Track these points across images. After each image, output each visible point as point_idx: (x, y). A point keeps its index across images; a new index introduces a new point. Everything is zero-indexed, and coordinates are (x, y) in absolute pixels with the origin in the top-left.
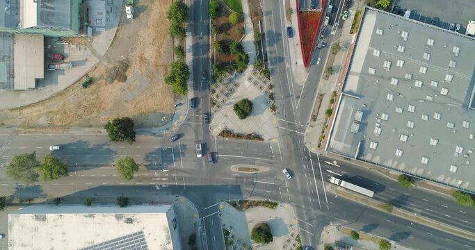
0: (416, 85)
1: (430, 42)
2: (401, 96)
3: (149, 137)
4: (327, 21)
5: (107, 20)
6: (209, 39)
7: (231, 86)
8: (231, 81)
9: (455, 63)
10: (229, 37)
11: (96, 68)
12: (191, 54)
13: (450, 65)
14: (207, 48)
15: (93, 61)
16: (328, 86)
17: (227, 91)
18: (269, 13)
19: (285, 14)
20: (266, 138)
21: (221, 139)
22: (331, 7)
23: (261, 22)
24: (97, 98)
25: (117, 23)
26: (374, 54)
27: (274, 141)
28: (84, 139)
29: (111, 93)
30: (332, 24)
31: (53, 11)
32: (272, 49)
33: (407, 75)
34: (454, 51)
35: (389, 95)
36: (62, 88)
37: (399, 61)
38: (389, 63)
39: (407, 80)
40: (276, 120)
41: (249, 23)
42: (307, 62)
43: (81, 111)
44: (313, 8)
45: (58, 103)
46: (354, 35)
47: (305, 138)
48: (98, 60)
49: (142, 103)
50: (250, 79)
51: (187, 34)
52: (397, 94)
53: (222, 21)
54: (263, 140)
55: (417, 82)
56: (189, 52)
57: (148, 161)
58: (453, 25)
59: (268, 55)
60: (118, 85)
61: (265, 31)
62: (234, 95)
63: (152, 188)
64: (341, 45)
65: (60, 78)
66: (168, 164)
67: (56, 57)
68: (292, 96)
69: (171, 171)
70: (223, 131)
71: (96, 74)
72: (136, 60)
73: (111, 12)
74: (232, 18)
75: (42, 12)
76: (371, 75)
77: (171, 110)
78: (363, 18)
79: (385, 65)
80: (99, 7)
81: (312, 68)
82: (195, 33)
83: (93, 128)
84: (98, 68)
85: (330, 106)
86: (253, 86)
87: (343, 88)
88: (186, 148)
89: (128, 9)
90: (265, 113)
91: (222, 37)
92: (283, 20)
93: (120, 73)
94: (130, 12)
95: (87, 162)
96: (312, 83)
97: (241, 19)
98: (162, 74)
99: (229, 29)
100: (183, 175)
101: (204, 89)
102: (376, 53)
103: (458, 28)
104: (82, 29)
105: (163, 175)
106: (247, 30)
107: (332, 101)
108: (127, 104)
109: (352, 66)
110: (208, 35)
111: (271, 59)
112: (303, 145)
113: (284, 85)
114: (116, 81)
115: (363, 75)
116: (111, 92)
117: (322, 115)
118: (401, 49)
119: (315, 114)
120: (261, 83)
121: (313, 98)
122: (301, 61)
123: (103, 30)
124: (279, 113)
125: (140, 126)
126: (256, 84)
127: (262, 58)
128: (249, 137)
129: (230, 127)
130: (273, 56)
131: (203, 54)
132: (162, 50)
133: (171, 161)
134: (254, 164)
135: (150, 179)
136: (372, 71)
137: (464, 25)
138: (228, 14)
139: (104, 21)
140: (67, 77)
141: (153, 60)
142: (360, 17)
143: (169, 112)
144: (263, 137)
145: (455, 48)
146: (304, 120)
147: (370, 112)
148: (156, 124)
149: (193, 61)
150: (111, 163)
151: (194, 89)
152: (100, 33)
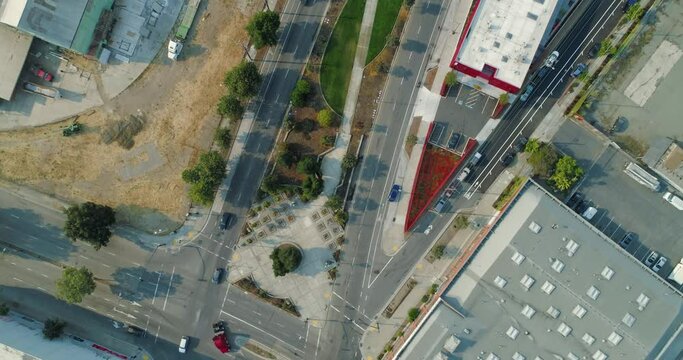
0: (560, 330)
1: (607, 273)
2: (529, 336)
3: (132, 245)
4: (463, 176)
5: (137, 48)
6: (277, 134)
7: (283, 216)
8: (285, 208)
9: (632, 320)
10: (307, 143)
11: (95, 112)
12: (242, 145)
13: (625, 320)
14: (269, 144)
15: (93, 101)
16: (429, 273)
17: (273, 222)
18: (381, 129)
19: (405, 139)
20: (305, 315)
21: (238, 290)
22: (478, 155)
23: (365, 138)
24: (79, 158)
25: (151, 57)
26: (513, 258)
27: (315, 324)
28: (36, 210)
29: (102, 157)
30: (471, 182)
31: (51, 12)
32: (366, 184)
33: (551, 309)
34: (639, 300)
35: (512, 328)
36: (33, 124)
37: (547, 284)
38: (530, 281)
39: (549, 317)
40: (330, 294)
41: (345, 134)
42: (410, 224)
43: (47, 168)
44: (451, 146)
45: (20, 143)
46: (497, 213)
47: (364, 337)
48: (102, 102)
49: (141, 191)
50: (315, 217)
51: (247, 113)
52: (524, 332)
53: (307, 113)
54: (299, 315)
55: (563, 326)
56: (239, 141)
57: (116, 280)
58: (655, 255)
59: (357, 191)
60: (117, 150)
61: (366, 154)
62: (282, 232)
63: (106, 322)
64: (471, 219)
65: (37, 107)
66: (145, 296)
67: (42, 74)
68: (368, 266)
69: (146, 308)
70: (245, 280)
71: (90, 122)
72: (157, 124)
73: (148, 38)
74: (322, 117)
75: (33, 9)
76: (497, 288)
77: (179, 218)
78: (519, 196)
79: (523, 281)
80: (132, 25)
81: (415, 236)
82: (261, 116)
83: (55, 200)
84: (97, 114)
85: (420, 304)
86: (314, 230)
87: (447, 290)
88: (180, 283)
89: (172, 45)
90: (318, 276)
91: (297, 138)
92: (399, 149)
93: (126, 134)
94: (173, 51)
95: (27, 246)
96: (405, 261)
97: (336, 121)
98: (188, 158)
99: (312, 130)
100: (160, 321)
101: (241, 205)
102: (517, 258)
103: (662, 264)
104: (93, 49)
105: (131, 309)
106: (339, 143)
107: (425, 299)
108: (118, 184)
109: (474, 261)
110: (278, 128)
111: (358, 199)
112: (356, 347)
113: (364, 245)
114: (115, 143)
115: (485, 283)
116: (104, 156)
117: (402, 313)
118: (557, 266)
119: (393, 307)
120: (328, 229)
121: (399, 281)
122: (402, 220)
123: (126, 61)
124: (338, 284)
125: (124, 223)
126: (321, 227)
127: (344, 193)
128: (280, 303)
129: (258, 276)
130: (363, 196)
131: (260, 151)
132: (201, 123)
133: (151, 295)
134: (271, 346)
135: (109, 307)
136: (500, 282)
137: (672, 263)
138: (319, 107)
139: (132, 47)
140: (47, 109)
141: (182, 132)
142: (517, 189)
143: (176, 219)
144: (301, 312)
145: (642, 296)
146: (372, 309)
147: (472, 343)
148: (151, 230)
149: (241, 157)
150: (63, 262)
151: (226, 200)
152: (119, 62)
